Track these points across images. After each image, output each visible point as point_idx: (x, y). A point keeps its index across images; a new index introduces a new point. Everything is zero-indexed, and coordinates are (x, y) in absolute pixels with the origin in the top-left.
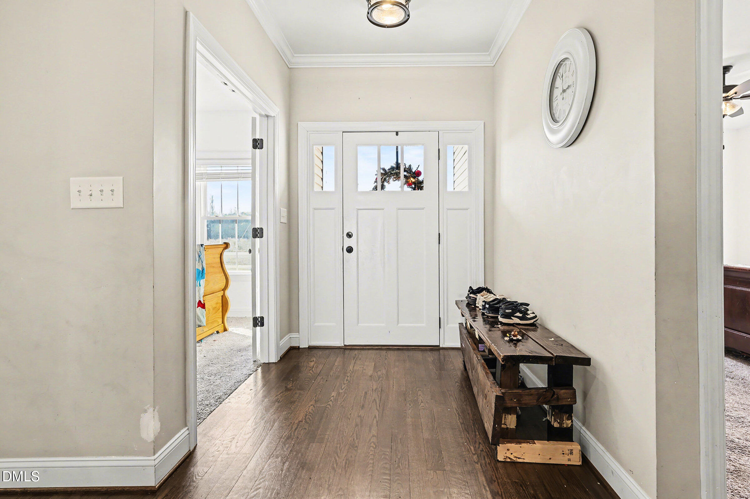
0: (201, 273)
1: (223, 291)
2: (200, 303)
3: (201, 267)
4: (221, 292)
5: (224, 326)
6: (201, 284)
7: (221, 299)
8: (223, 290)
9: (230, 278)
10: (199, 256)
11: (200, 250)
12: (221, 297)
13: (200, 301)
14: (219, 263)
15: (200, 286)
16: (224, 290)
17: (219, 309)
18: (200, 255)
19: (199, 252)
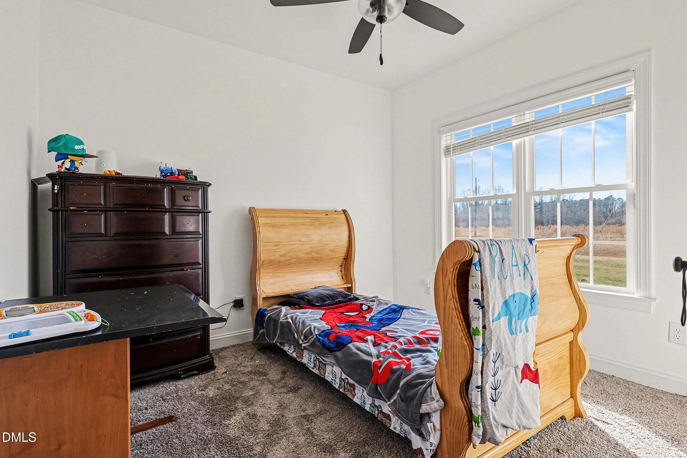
0: (529, 302)
1: (572, 333)
2: (527, 371)
3: (530, 287)
4: (567, 335)
5: (575, 405)
6: (530, 328)
7: (569, 348)
8: (572, 331)
9: (589, 308)
10: (525, 265)
11: (527, 251)
12: (568, 345)
13: (527, 366)
14: (564, 275)
15: (527, 330)
16: (576, 330)
17: (565, 369)
18: (527, 263)
19: (526, 258)
